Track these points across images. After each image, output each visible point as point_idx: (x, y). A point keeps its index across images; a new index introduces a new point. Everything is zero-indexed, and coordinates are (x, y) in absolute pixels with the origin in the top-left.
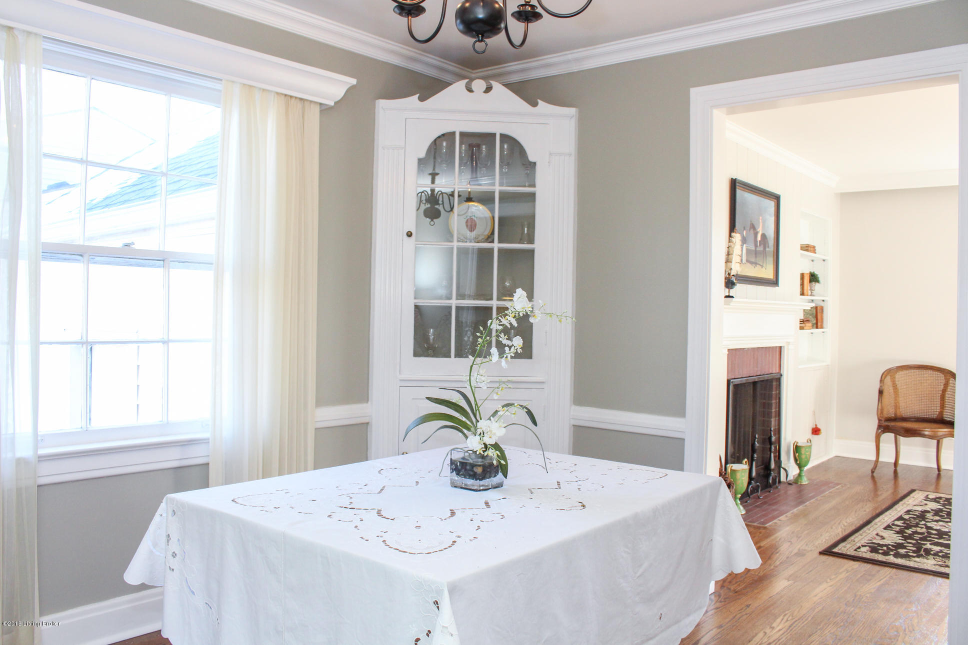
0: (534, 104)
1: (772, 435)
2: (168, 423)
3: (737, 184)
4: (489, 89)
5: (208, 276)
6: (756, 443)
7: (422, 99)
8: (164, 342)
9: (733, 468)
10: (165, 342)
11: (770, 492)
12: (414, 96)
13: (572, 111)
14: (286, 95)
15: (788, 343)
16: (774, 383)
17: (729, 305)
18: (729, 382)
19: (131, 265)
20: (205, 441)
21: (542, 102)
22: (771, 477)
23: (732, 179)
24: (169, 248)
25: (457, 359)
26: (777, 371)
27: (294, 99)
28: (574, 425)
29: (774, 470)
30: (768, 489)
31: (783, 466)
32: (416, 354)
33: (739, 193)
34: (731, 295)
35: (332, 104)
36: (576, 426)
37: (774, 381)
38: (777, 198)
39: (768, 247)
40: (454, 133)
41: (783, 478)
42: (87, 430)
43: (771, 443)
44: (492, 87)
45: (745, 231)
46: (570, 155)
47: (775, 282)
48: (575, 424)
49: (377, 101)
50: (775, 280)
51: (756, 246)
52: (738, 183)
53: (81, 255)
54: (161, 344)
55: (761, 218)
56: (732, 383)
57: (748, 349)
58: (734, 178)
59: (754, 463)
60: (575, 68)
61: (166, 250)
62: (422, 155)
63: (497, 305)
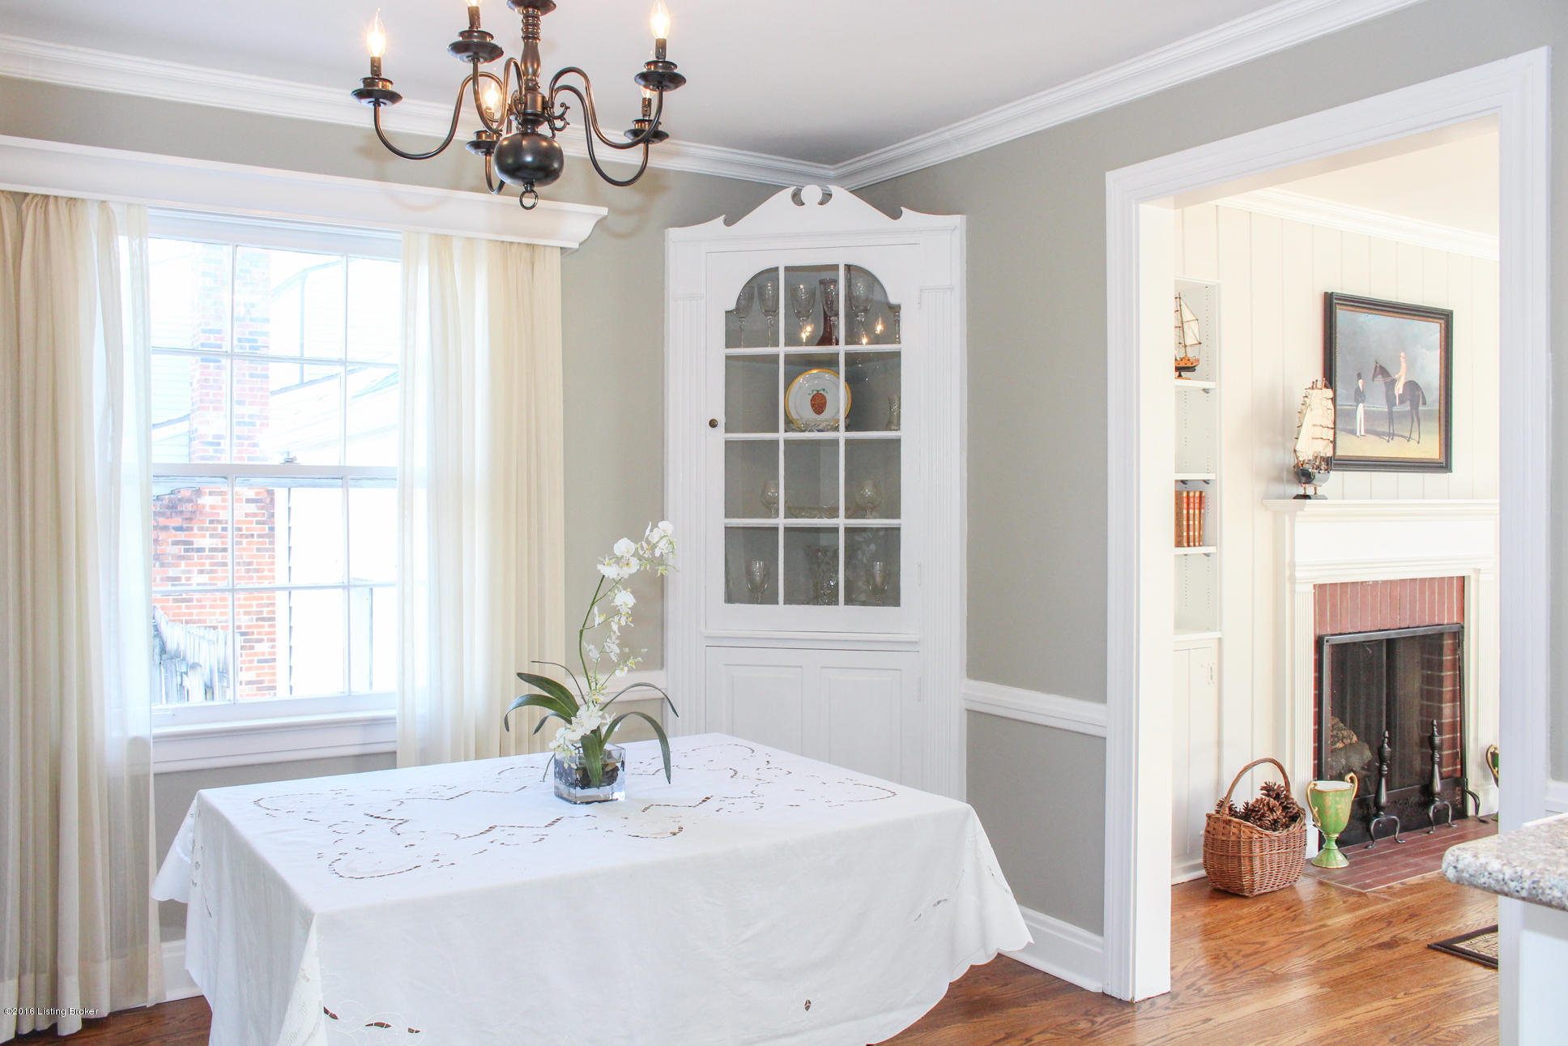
0: (895, 215)
1: (1436, 733)
2: (350, 695)
3: (1335, 301)
4: (827, 197)
5: (388, 496)
6: (1386, 745)
7: (729, 222)
8: (344, 587)
9: (1317, 788)
10: (347, 587)
11: (1428, 833)
12: (716, 220)
13: (957, 221)
14: (503, 242)
15: (1477, 571)
16: (1448, 642)
17: (1303, 510)
18: (1319, 643)
19: (302, 486)
20: (389, 721)
21: (906, 209)
22: (1432, 807)
23: (1326, 293)
24: (351, 462)
25: (788, 606)
26: (1455, 620)
27: (516, 246)
28: (968, 710)
29: (1439, 794)
30: (1426, 829)
31: (1471, 788)
32: (730, 598)
33: (1342, 315)
34: (1308, 493)
35: (576, 246)
36: (971, 711)
37: (1445, 637)
38: (1445, 318)
39: (1424, 403)
40: (776, 269)
41: (1471, 811)
42: (234, 703)
43: (1432, 747)
44: (831, 195)
45: (1361, 381)
46: (952, 289)
47: (1444, 465)
48: (969, 708)
49: (666, 230)
50: (1443, 460)
51: (1390, 402)
52: (1336, 299)
53: (226, 478)
54: (341, 590)
55: (1402, 354)
56: (1327, 641)
57: (1376, 583)
58: (1330, 291)
59: (1383, 780)
60: (959, 151)
61: (349, 464)
62: (732, 306)
63: (845, 524)
